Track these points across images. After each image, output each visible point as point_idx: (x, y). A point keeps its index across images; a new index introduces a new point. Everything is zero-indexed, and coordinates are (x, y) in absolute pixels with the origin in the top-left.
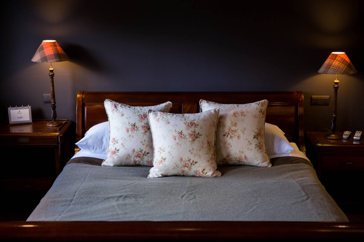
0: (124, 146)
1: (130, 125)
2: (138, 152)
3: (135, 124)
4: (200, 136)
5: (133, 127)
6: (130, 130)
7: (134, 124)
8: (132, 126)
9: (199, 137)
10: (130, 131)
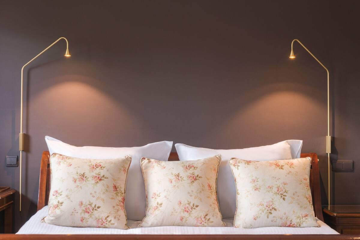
0: (69, 198)
1: (78, 175)
2: (87, 206)
3: (85, 174)
4: (200, 178)
5: (82, 177)
6: (78, 180)
7: (83, 174)
8: (80, 175)
9: (198, 179)
10: (77, 182)
